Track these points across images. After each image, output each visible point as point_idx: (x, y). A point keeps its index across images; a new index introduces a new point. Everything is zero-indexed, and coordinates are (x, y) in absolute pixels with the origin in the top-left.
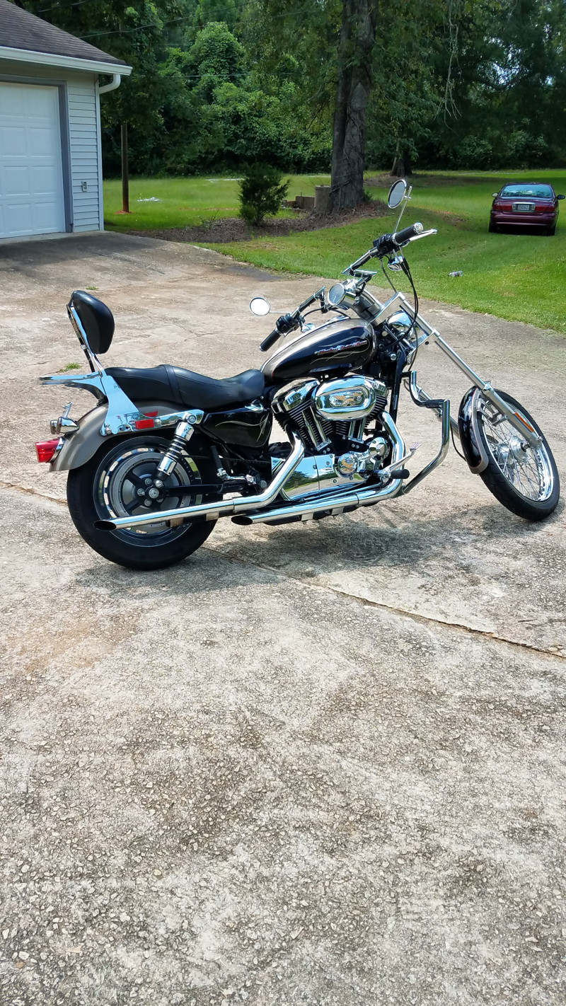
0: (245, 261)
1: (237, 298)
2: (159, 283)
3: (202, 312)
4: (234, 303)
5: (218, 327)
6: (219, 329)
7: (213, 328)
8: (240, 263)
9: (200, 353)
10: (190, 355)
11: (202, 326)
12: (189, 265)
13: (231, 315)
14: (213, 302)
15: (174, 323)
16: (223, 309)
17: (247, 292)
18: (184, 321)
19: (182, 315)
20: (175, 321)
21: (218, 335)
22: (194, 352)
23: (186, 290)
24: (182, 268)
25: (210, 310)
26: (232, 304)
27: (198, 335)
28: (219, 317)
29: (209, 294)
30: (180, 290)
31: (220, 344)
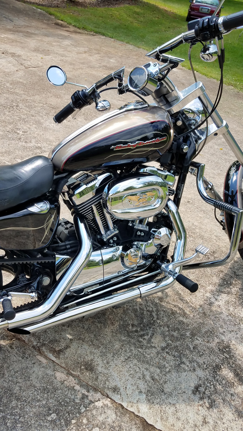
0: (62, 20)
1: (54, 44)
2: (8, 27)
3: (31, 50)
4: (52, 46)
5: (39, 63)
6: (41, 64)
7: (36, 63)
8: (59, 21)
9: (25, 82)
10: (18, 82)
11: (30, 61)
12: (29, 18)
13: (49, 55)
14: (39, 44)
15: (12, 56)
16: (45, 50)
17: (61, 40)
18: (19, 56)
19: (18, 51)
20: (13, 55)
21: (39, 69)
22: (21, 81)
23: (24, 34)
24: (24, 19)
25: (36, 50)
26: (51, 47)
27: (26, 68)
28: (41, 56)
29: (38, 39)
30: (21, 34)
31: (39, 76)
